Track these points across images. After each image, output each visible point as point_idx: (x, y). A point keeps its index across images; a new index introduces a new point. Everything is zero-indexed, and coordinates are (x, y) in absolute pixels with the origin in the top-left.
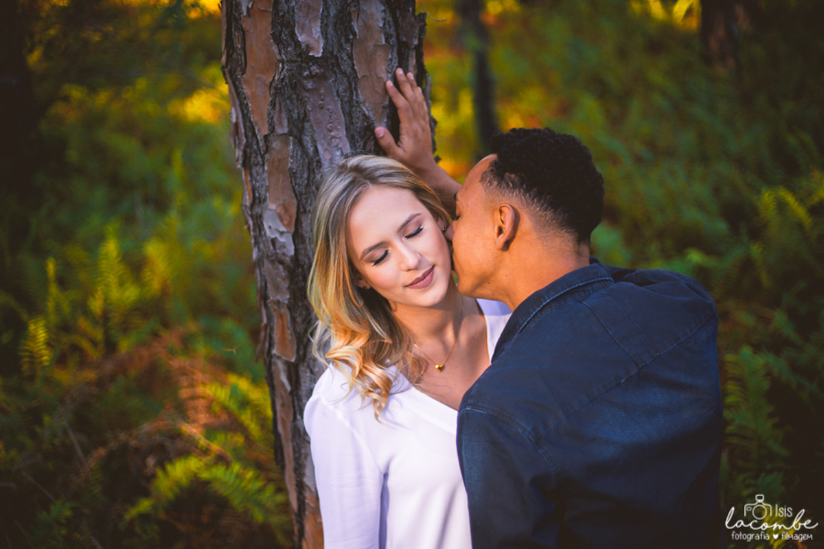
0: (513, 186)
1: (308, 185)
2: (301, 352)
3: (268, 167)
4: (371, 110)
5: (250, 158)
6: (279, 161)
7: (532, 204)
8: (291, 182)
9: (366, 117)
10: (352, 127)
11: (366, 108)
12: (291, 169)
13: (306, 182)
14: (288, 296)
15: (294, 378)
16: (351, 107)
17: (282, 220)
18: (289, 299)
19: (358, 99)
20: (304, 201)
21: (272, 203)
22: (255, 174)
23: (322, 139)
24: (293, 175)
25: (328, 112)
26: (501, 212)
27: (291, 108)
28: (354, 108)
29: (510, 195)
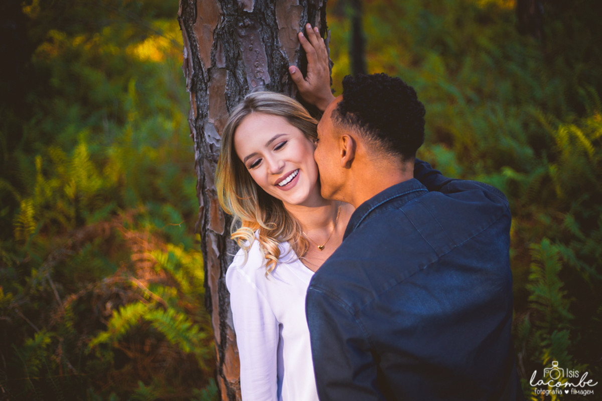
3: (210, 91)
4: (287, 53)
5: (196, 85)
6: (218, 88)
7: (366, 136)
8: (226, 103)
9: (283, 58)
10: (272, 65)
11: (284, 51)
12: (226, 94)
15: (222, 247)
16: (273, 50)
17: (218, 131)
19: (278, 45)
21: (212, 118)
22: (200, 97)
23: (250, 72)
24: (227, 97)
25: (255, 53)
26: (344, 140)
27: (228, 49)
28: (275, 51)
29: (350, 129)
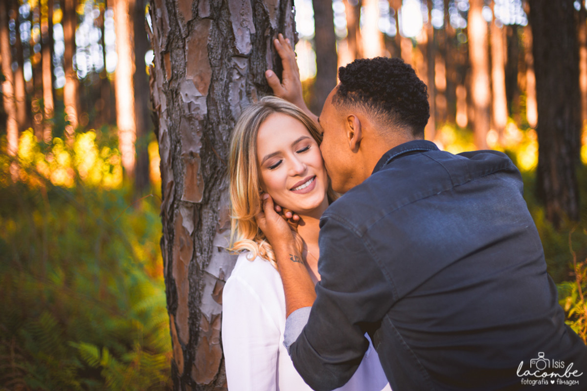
0: (355, 100)
1: (221, 59)
2: (207, 195)
3: (189, 48)
4: (269, 7)
5: (172, 43)
6: (200, 40)
8: (208, 56)
9: (265, 12)
11: (265, 5)
12: (209, 46)
13: (220, 56)
14: (201, 147)
17: (197, 87)
18: (201, 149)
20: (217, 72)
21: (190, 74)
22: (175, 56)
23: (236, 21)
24: (210, 49)
26: (349, 121)
29: (354, 107)
